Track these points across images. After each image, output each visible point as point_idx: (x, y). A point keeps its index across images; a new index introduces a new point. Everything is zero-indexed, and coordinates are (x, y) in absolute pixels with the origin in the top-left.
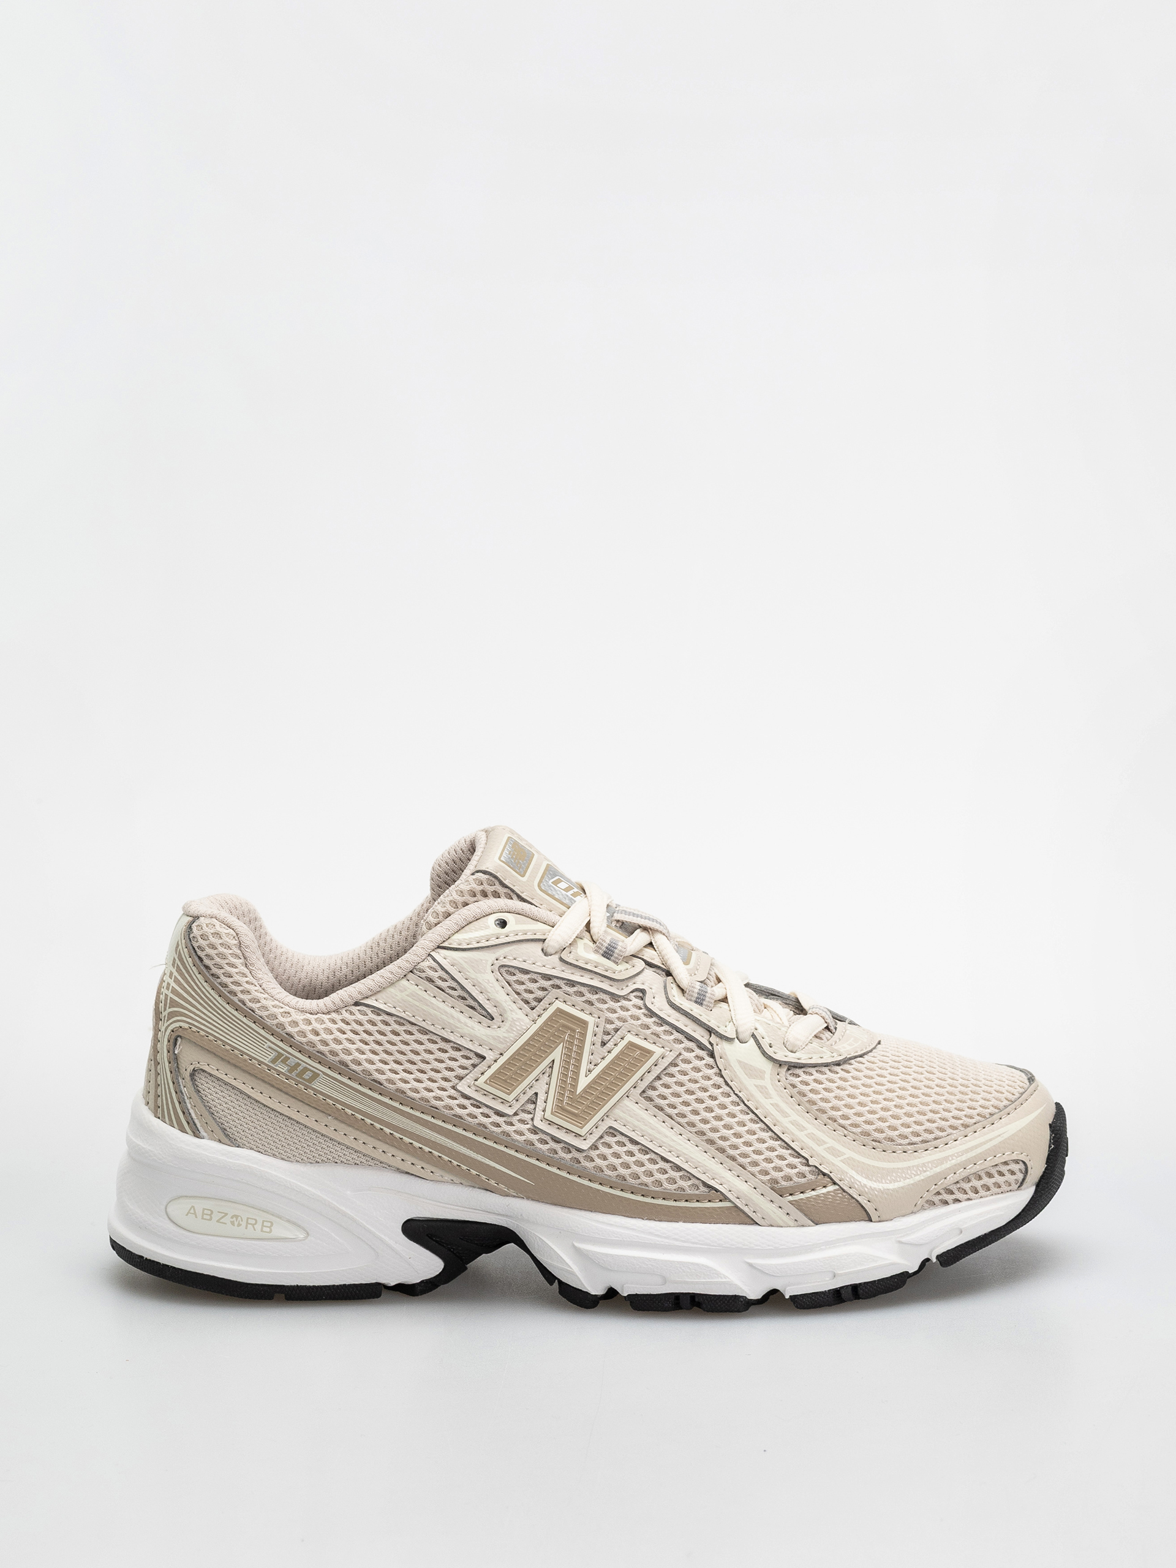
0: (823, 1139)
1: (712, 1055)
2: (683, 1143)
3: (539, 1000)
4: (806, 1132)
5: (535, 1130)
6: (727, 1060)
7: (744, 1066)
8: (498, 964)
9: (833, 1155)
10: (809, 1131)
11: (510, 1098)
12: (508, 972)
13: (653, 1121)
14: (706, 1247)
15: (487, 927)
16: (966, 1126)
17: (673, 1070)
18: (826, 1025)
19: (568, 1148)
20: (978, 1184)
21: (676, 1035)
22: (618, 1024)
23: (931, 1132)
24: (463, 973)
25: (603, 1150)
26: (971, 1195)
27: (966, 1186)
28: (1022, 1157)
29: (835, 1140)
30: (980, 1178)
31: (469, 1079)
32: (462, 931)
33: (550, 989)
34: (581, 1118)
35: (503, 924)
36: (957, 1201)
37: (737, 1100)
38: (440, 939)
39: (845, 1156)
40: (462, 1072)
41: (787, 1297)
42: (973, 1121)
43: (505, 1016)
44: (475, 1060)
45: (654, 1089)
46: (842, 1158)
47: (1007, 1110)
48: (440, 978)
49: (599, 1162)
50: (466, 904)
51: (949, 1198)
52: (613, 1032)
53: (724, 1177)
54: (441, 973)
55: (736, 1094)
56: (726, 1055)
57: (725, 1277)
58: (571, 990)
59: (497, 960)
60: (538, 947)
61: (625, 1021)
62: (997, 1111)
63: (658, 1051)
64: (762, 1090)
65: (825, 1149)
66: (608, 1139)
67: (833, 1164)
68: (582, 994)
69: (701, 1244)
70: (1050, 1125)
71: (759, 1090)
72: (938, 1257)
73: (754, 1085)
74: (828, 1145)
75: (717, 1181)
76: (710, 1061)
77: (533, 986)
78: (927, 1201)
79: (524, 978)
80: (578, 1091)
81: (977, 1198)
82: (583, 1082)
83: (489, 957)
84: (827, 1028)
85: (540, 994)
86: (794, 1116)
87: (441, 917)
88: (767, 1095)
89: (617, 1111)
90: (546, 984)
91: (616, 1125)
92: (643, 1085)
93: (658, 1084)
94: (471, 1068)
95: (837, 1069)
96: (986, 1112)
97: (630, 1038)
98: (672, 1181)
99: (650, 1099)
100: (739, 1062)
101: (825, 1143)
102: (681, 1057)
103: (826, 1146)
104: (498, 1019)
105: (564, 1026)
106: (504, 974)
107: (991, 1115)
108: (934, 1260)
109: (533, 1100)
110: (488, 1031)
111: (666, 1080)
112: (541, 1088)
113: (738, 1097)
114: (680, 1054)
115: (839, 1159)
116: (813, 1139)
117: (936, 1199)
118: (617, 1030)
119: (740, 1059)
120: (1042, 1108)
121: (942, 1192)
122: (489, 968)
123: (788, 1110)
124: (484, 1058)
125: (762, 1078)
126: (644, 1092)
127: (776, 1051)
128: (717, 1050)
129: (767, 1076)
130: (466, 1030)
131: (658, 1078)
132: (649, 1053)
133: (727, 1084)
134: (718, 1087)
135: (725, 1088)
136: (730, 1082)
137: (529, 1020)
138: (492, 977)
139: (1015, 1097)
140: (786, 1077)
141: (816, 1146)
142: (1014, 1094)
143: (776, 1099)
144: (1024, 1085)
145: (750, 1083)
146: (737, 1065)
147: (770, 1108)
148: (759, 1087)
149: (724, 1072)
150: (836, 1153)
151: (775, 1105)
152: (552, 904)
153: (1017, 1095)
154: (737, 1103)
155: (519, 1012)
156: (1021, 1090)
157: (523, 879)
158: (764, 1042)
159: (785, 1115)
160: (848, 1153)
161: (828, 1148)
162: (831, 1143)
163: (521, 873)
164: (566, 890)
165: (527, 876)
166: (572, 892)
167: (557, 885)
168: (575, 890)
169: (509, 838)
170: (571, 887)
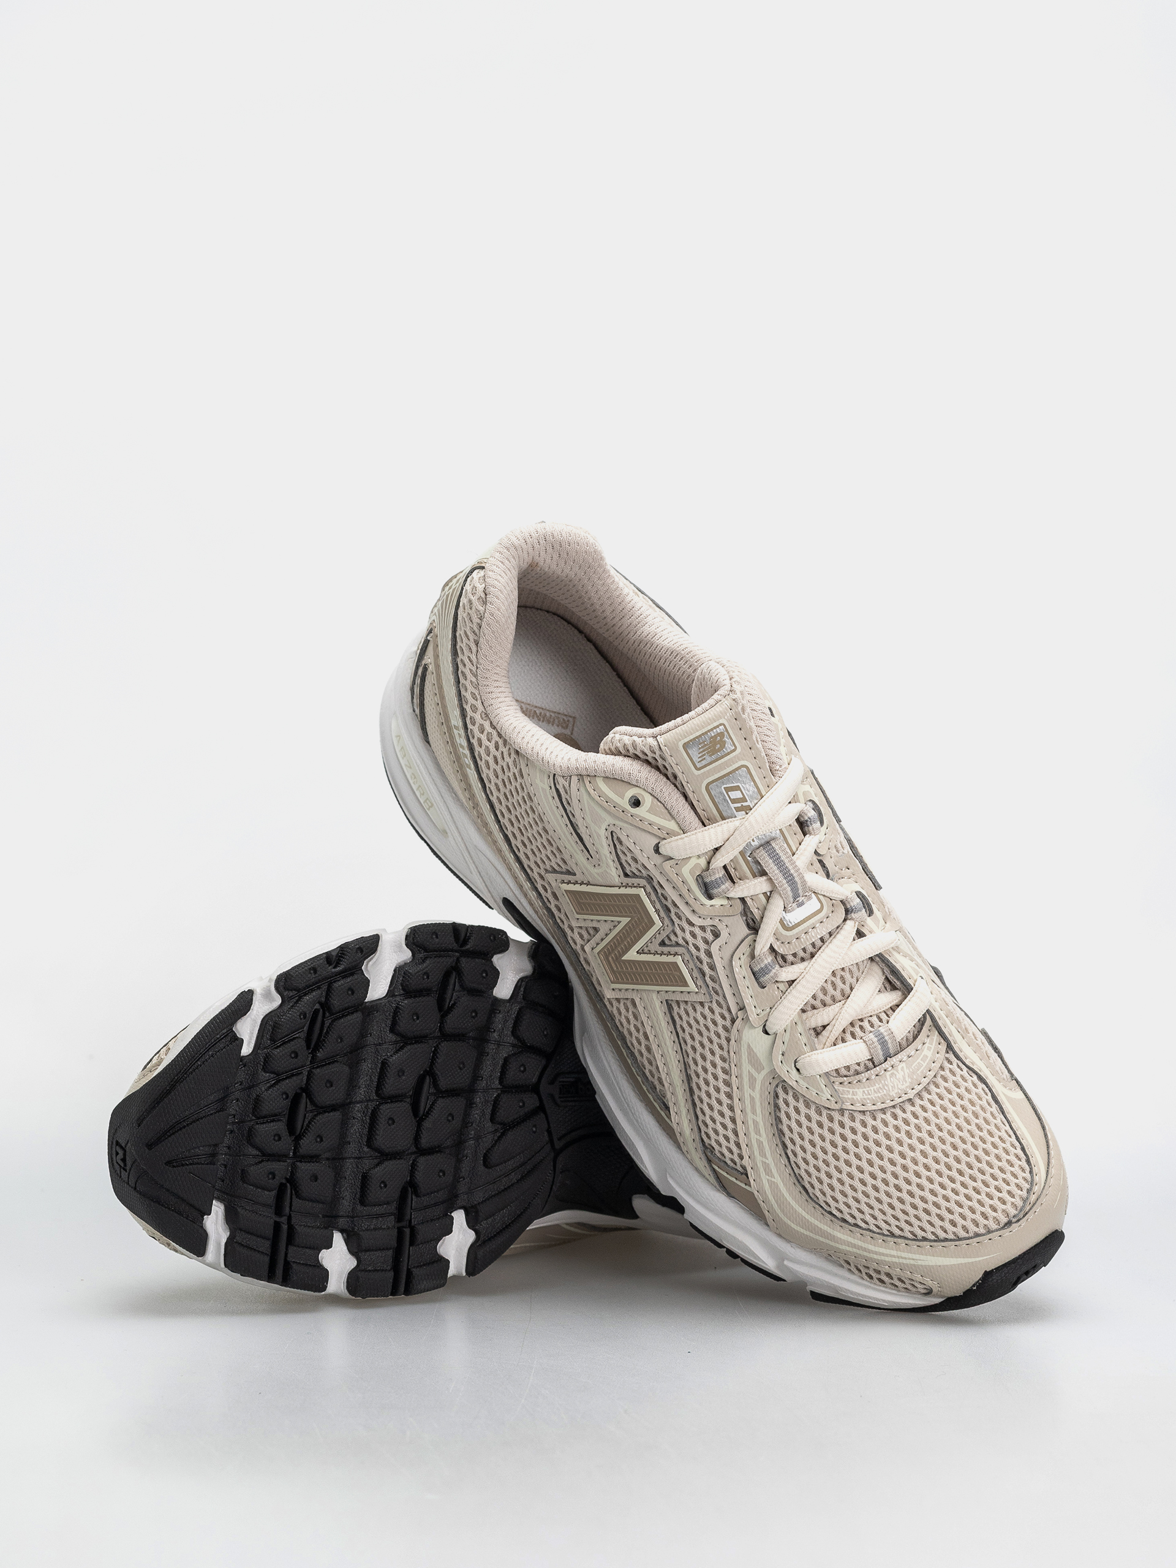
0: (767, 1153)
1: (733, 1021)
2: (672, 1058)
3: (634, 875)
4: (758, 1136)
5: (584, 950)
6: (740, 1037)
7: (750, 1050)
8: (612, 828)
9: (765, 1172)
10: (761, 1139)
12: (618, 840)
13: (664, 1025)
15: (622, 797)
16: (891, 1234)
17: (699, 1008)
18: (870, 1057)
19: (599, 984)
20: (874, 1275)
21: (717, 987)
22: (680, 941)
24: (583, 813)
25: (622, 1008)
27: (863, 1269)
28: (930, 1283)
29: (774, 1162)
30: (879, 1273)
31: (558, 877)
32: (606, 780)
33: (645, 875)
34: (617, 976)
35: (636, 803)
37: (728, 1070)
38: (585, 771)
39: (773, 1180)
40: (556, 868)
42: (901, 1234)
43: (601, 863)
44: (570, 870)
45: (678, 1007)
46: (769, 1177)
49: (615, 1012)
52: (673, 943)
53: (680, 1110)
54: (568, 797)
55: (730, 1066)
56: (742, 1032)
59: (614, 826)
60: (653, 842)
61: (687, 943)
62: (933, 1237)
64: (752, 1080)
65: (762, 1161)
66: (629, 1006)
67: (760, 1177)
68: (666, 899)
70: (986, 1271)
71: (749, 1078)
72: (814, 1292)
73: (748, 1071)
74: (767, 1161)
75: (675, 1108)
76: (728, 1023)
77: (633, 864)
79: (629, 853)
80: (624, 957)
81: (869, 1282)
82: (632, 955)
83: (608, 818)
84: (872, 1060)
85: (636, 873)
86: (759, 1119)
88: (752, 1086)
89: (645, 996)
90: (644, 871)
91: (637, 1001)
92: (672, 997)
93: (682, 1006)
94: (565, 871)
95: (825, 1112)
96: (921, 1233)
97: (678, 959)
98: (651, 1073)
99: (671, 1009)
100: (749, 1046)
101: (766, 1157)
102: (710, 1005)
103: (764, 1160)
104: (595, 860)
105: (636, 908)
106: (615, 841)
107: (924, 1239)
108: (808, 1290)
109: (595, 931)
110: (585, 861)
111: (690, 1009)
112: (604, 928)
113: (730, 1068)
114: (710, 1002)
115: (767, 1177)
116: (759, 1146)
117: (835, 1258)
118: (677, 944)
119: (751, 1042)
121: (841, 1258)
122: (604, 827)
123: (759, 1111)
124: (575, 875)
125: (758, 1074)
126: (671, 1001)
127: (783, 1062)
128: (738, 1023)
129: (762, 1076)
130: (569, 847)
131: (685, 1003)
133: (729, 1052)
134: (721, 1047)
135: (725, 1054)
136: (732, 1054)
137: (617, 880)
138: (603, 833)
139: (967, 1235)
140: (777, 1086)
141: (757, 1153)
142: (967, 1232)
143: (756, 1095)
144: (994, 1226)
145: (746, 1067)
146: (746, 1046)
147: (747, 1096)
148: (751, 1076)
149: (732, 1042)
150: (768, 1172)
151: (752, 1099)
152: (709, 806)
153: (971, 1234)
154: (725, 1071)
155: (614, 870)
156: (982, 1231)
157: (697, 773)
158: (779, 1048)
159: (754, 1112)
160: (778, 1179)
161: (765, 1163)
162: (770, 1161)
163: (699, 765)
164: (734, 801)
165: (702, 771)
166: (739, 805)
167: (729, 793)
168: (745, 804)
169: (721, 725)
170: (744, 799)
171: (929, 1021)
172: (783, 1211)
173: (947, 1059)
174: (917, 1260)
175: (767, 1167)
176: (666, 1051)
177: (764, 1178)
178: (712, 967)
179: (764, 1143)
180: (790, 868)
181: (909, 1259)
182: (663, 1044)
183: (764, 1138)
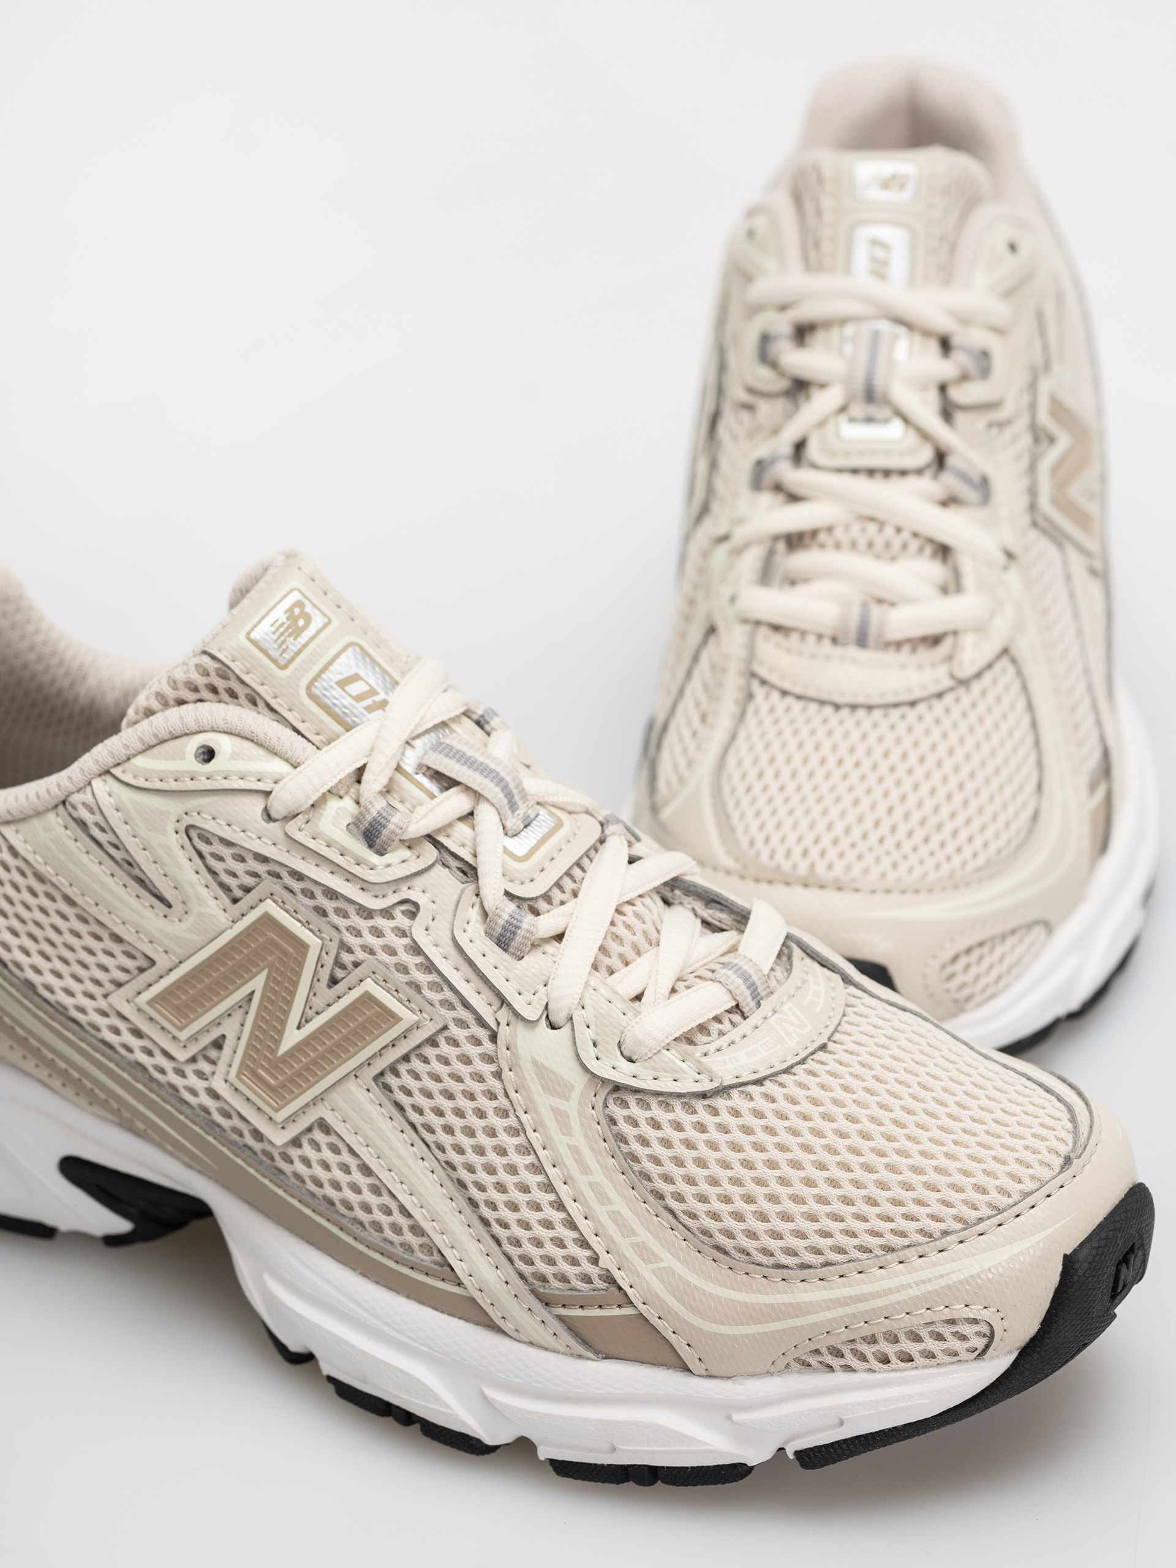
0: (634, 1226)
1: (494, 1037)
2: (421, 1175)
3: (247, 890)
4: (609, 1208)
5: (214, 1095)
6: (516, 1056)
7: (540, 1069)
8: (187, 822)
9: (643, 1259)
10: (615, 1208)
11: (184, 1035)
12: (200, 837)
13: (385, 1125)
14: (426, 1349)
15: (182, 757)
16: (889, 1249)
17: (429, 1052)
18: (734, 1004)
19: (258, 1135)
20: (890, 1349)
21: (448, 994)
22: (360, 955)
23: (818, 1252)
24: (131, 826)
25: (308, 1151)
26: (875, 1364)
27: (867, 1350)
28: (985, 1315)
29: (651, 1233)
30: (896, 1340)
31: (128, 990)
32: (149, 753)
33: (264, 875)
34: (281, 1093)
35: (208, 754)
36: (847, 1368)
37: (518, 1126)
38: (110, 761)
39: (661, 1265)
40: (121, 976)
41: (542, 1457)
42: (906, 1241)
43: (190, 905)
44: (143, 963)
45: (397, 1074)
46: (655, 1266)
47: (980, 1228)
48: (97, 824)
49: (300, 1167)
50: (181, 702)
51: (835, 1362)
52: (350, 967)
53: (466, 1250)
54: (98, 818)
55: (517, 1117)
56: (516, 1046)
57: (447, 1406)
58: (297, 886)
59: (186, 814)
60: (256, 805)
61: (372, 952)
62: (959, 1226)
63: (408, 1017)
64: (561, 1117)
65: (632, 1244)
66: (318, 1136)
67: (638, 1274)
68: (312, 896)
69: (421, 1344)
70: (1065, 1256)
71: (555, 1117)
72: (798, 1454)
73: (550, 1106)
74: (639, 1239)
75: (456, 1253)
76: (488, 1046)
77: (239, 868)
78: (798, 1360)
79: (226, 852)
80: (281, 1052)
81: (885, 1371)
82: (292, 1037)
83: (173, 807)
84: (737, 1008)
85: (249, 881)
86: (599, 1177)
87: (141, 715)
88: (566, 1129)
89: (335, 1097)
90: (261, 868)
91: (331, 1120)
92: (381, 1064)
93: (403, 1068)
94: (136, 972)
95: (699, 1105)
96: (936, 1227)
97: (369, 986)
98: (397, 1229)
99: (387, 1088)
100: (535, 1063)
101: (635, 1234)
102: (446, 1033)
103: (634, 1239)
104: (178, 907)
105: (272, 942)
106: (196, 840)
107: (945, 1233)
108: (791, 1456)
109: (218, 1044)
110: (162, 923)
111: (416, 1064)
112: (230, 1028)
113: (520, 1121)
114: (445, 1028)
115: (650, 1266)
116: (617, 1224)
117: (813, 1360)
118: (356, 965)
119: (537, 1058)
120: (1059, 1225)
121: (824, 1350)
122: (171, 827)
123: (593, 1163)
124: (153, 963)
125: (567, 1099)
126: (382, 1074)
127: (600, 1055)
128: (504, 1032)
129: (575, 1095)
130: (129, 915)
131: (406, 1058)
132: (393, 1018)
133: (507, 1095)
134: (492, 1096)
135: (503, 1102)
136: (512, 1094)
137: (223, 920)
138: (174, 841)
139: (1010, 1201)
140: (606, 1106)
141: (617, 1236)
142: (1009, 1196)
143: (578, 1139)
144: (1046, 1174)
145: (544, 1102)
146: (530, 1066)
147: (564, 1151)
148: (556, 1112)
149: (506, 1073)
150: (648, 1256)
151: (574, 1149)
152: (322, 722)
153: (1016, 1197)
154: (514, 1132)
155: (212, 903)
156: (1031, 1186)
157: (283, 674)
158: (585, 1037)
159: (585, 1170)
160: (669, 1261)
161: (638, 1244)
162: (644, 1236)
163: (282, 662)
164: (359, 698)
165: (291, 667)
166: (368, 702)
167: (347, 688)
168: (377, 698)
169: (292, 590)
170: (372, 692)
171: (797, 952)
172: (698, 1313)
173: (849, 994)
174: (948, 1274)
175: (642, 1250)
176: (405, 1170)
177: (646, 1271)
178: (430, 967)
179: (623, 1212)
180: (488, 762)
181: (936, 1278)
182: (397, 1161)
183: (619, 1205)
